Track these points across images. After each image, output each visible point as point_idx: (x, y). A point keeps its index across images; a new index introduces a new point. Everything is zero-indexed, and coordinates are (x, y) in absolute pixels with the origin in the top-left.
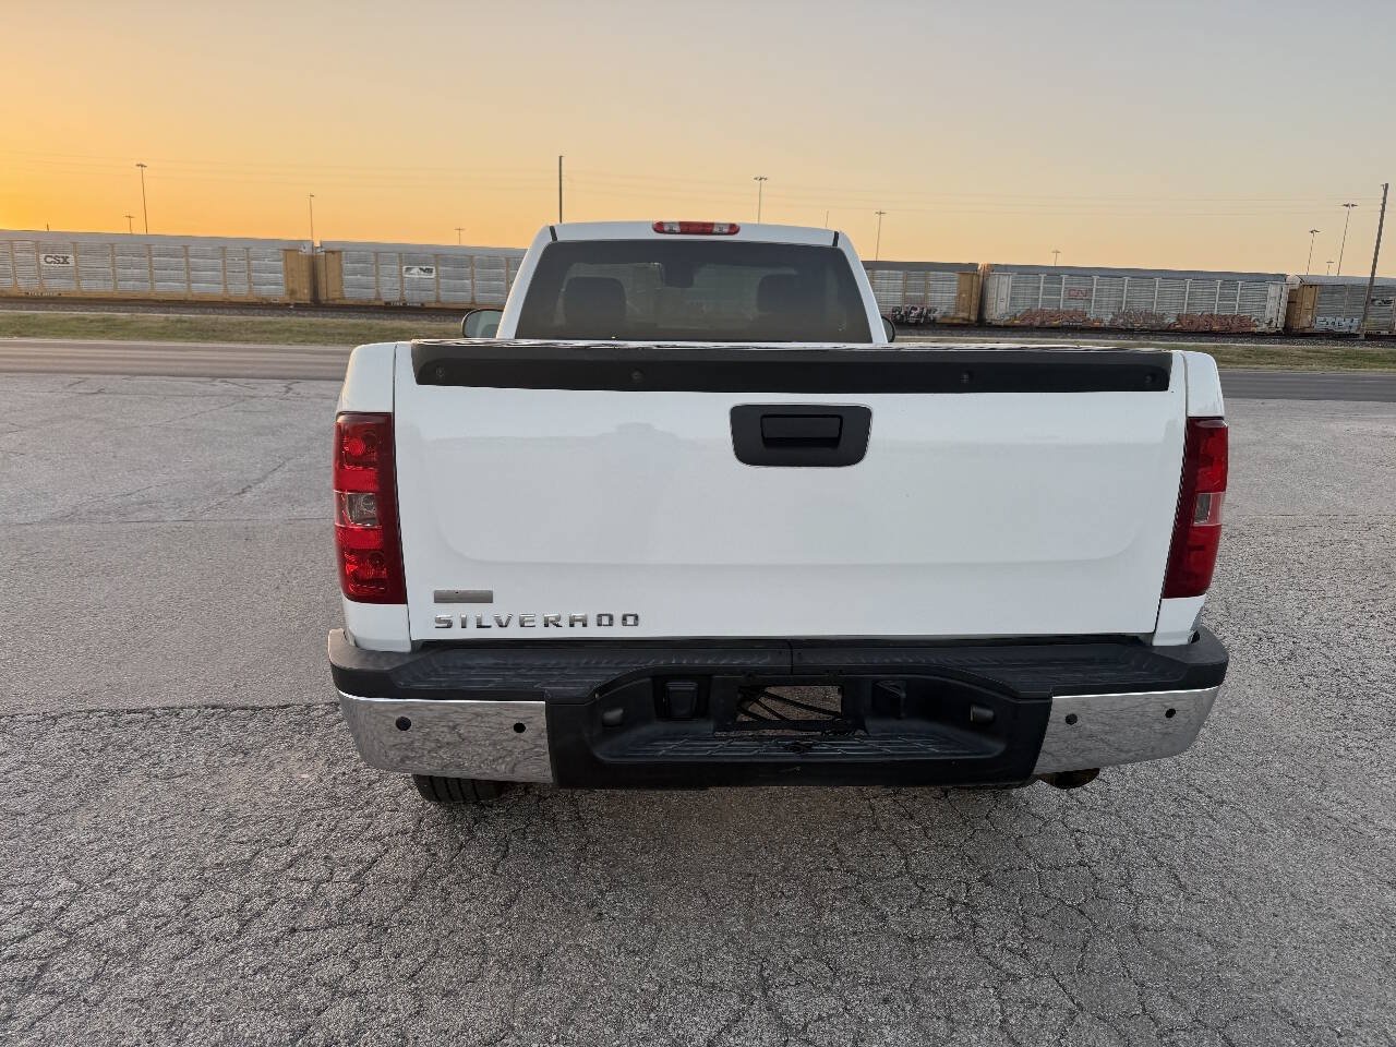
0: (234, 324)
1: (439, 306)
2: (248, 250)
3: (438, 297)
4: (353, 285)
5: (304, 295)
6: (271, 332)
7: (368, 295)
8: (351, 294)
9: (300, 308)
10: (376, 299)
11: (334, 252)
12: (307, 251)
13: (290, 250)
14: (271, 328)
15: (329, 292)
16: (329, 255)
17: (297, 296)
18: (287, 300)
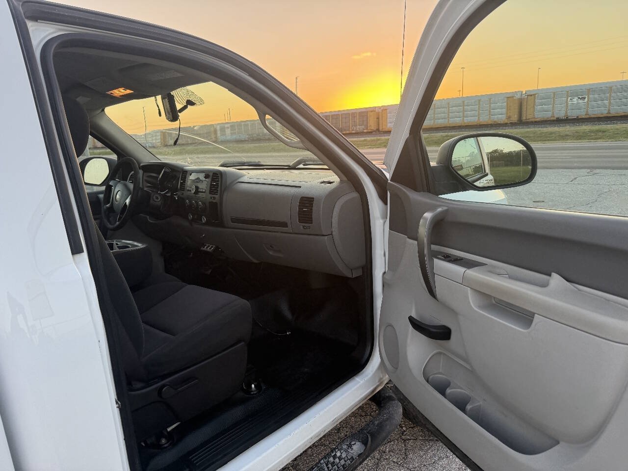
1: (587, 116)
2: (490, 98)
3: (587, 112)
4: (540, 112)
5: (515, 118)
7: (548, 115)
8: (539, 116)
9: (513, 125)
10: (551, 117)
11: (532, 95)
12: (518, 96)
13: (509, 98)
15: (528, 116)
16: (529, 97)
17: (511, 119)
18: (506, 121)
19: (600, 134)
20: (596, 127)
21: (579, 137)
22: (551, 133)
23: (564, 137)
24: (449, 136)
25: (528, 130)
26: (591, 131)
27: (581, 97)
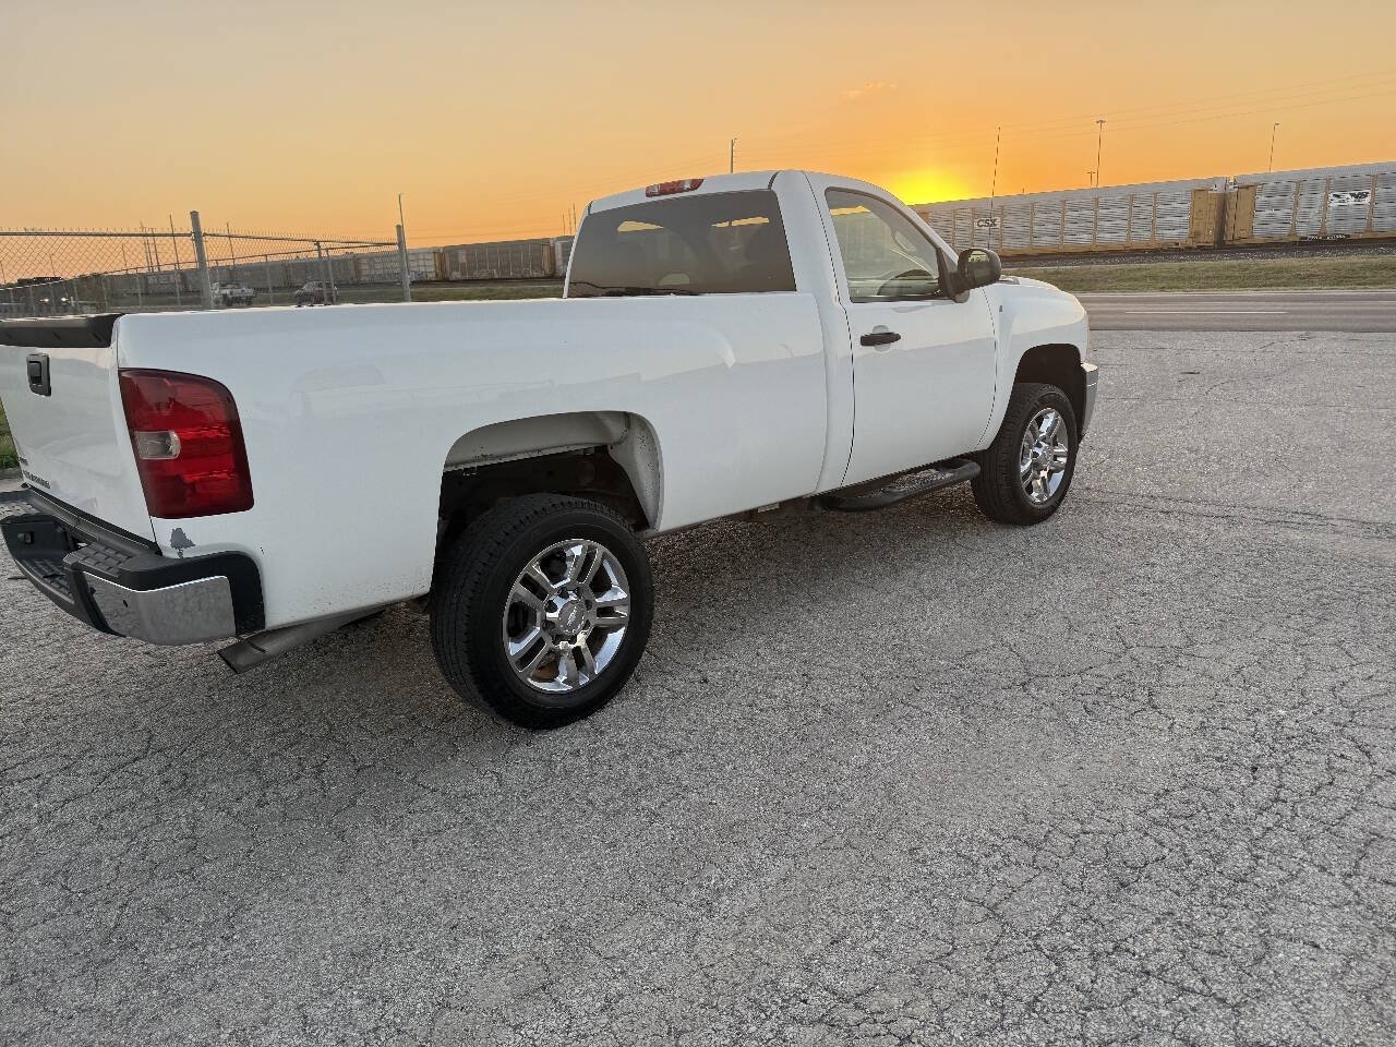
0: (1105, 273)
1: (1369, 235)
2: (1157, 195)
3: (1370, 225)
4: (1267, 221)
5: (1208, 237)
6: (1136, 280)
7: (1280, 232)
8: (1259, 235)
9: (1201, 251)
10: (1289, 235)
11: (1247, 188)
12: (1219, 189)
13: (1199, 192)
14: (1139, 274)
15: (1238, 229)
16: (1243, 191)
17: (1201, 239)
18: (1190, 243)
19: (1385, 273)
20: (1378, 260)
21: (1339, 278)
22: (1280, 270)
23: (1307, 279)
24: (1060, 273)
25: (1234, 262)
26: (1365, 268)
27: (1357, 193)
